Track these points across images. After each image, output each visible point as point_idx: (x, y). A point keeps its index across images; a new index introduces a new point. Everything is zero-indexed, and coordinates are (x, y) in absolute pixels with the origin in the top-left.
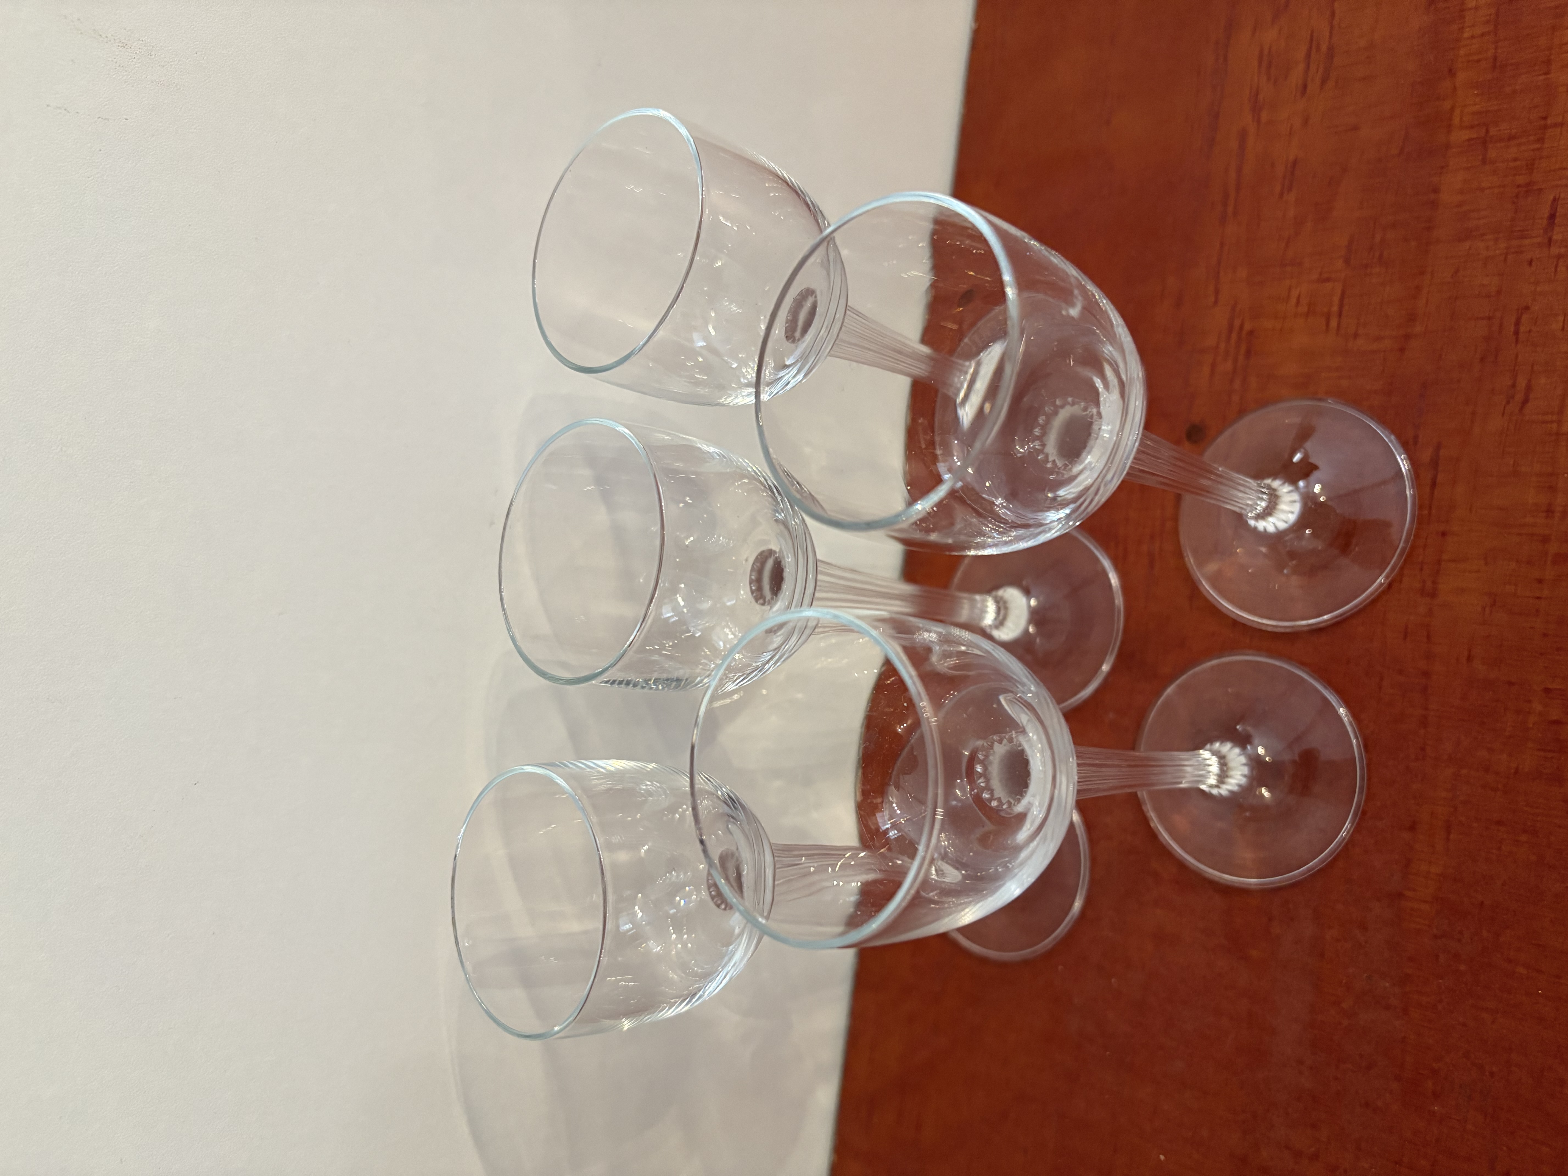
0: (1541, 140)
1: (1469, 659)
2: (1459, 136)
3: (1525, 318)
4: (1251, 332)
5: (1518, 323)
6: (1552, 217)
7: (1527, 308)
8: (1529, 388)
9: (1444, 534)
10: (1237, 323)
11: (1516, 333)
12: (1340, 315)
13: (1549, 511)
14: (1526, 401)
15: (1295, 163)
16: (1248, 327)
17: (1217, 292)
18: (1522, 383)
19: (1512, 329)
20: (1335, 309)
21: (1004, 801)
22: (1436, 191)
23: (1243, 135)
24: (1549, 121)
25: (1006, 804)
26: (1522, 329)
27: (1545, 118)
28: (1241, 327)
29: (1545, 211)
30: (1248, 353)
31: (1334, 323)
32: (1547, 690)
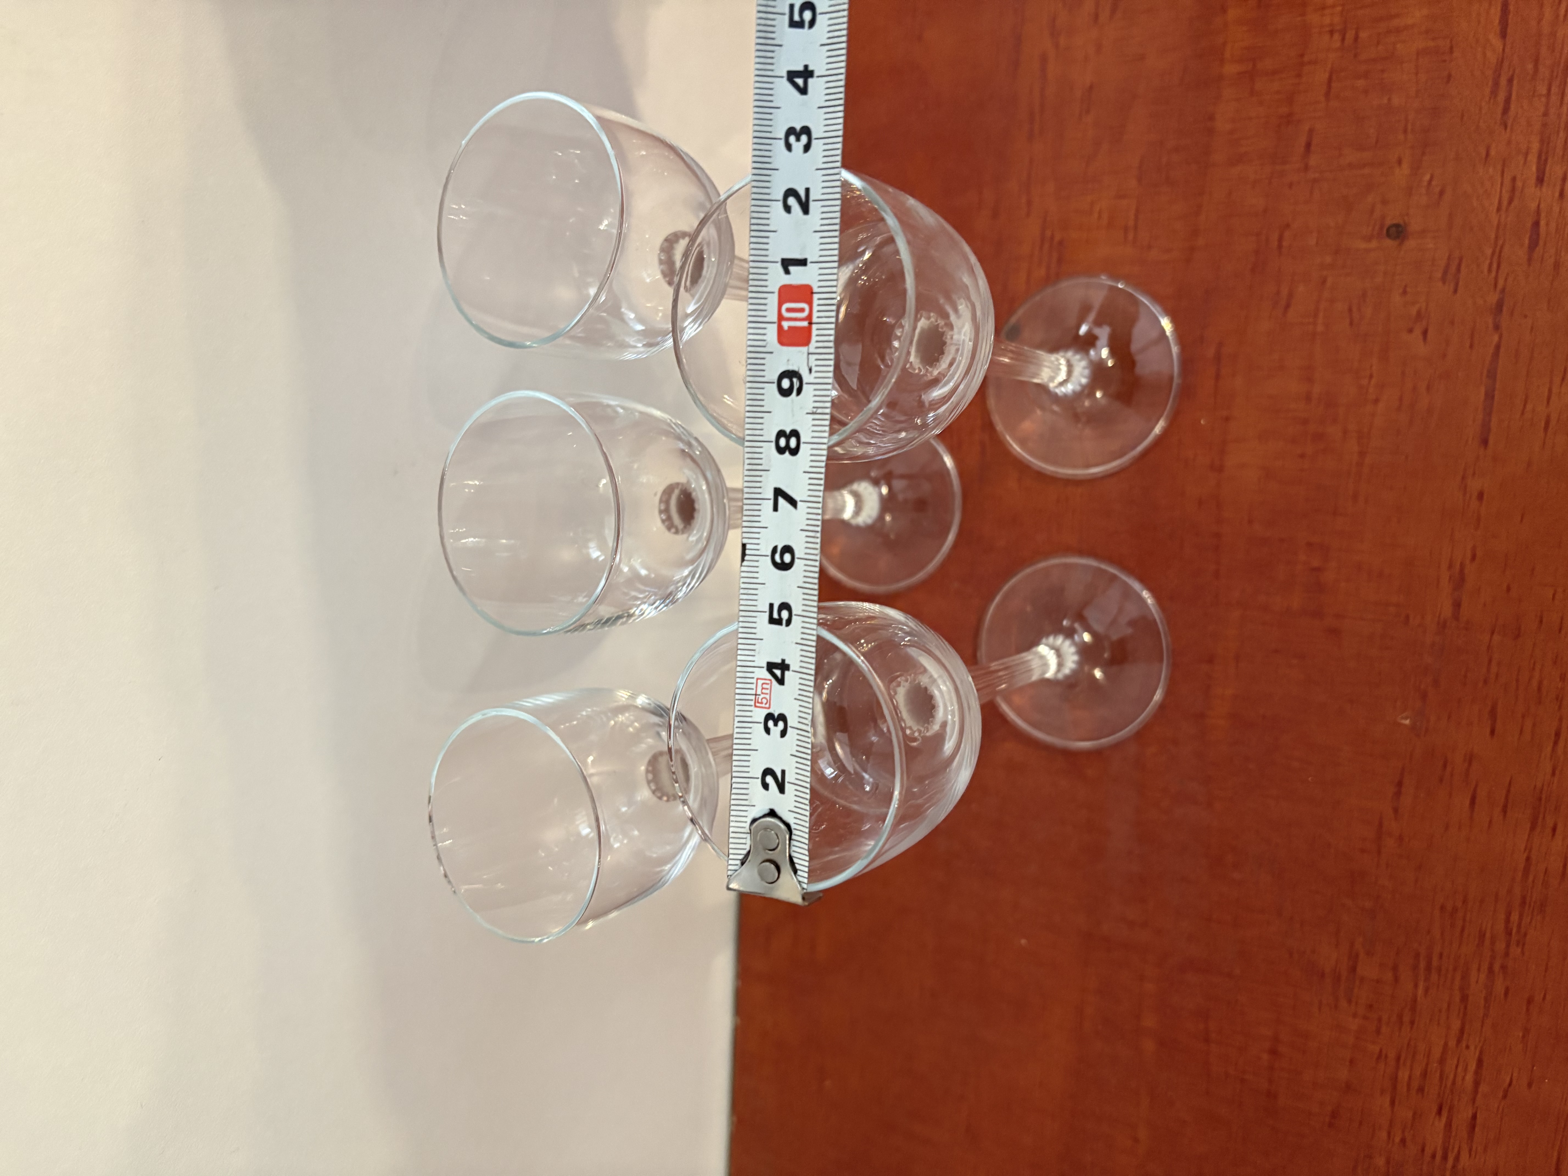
0: (1299, 76)
1: (1250, 522)
2: (1230, 69)
3: (1287, 234)
4: (1061, 243)
5: (1280, 239)
6: (1308, 145)
7: (1288, 226)
8: (1291, 295)
9: (1227, 419)
10: (1048, 233)
11: (1280, 246)
12: (1136, 228)
13: (1308, 398)
14: (1288, 306)
15: (1091, 87)
16: (1057, 238)
17: (1029, 203)
18: (1285, 291)
19: (1276, 243)
20: (1131, 223)
21: (915, 728)
22: (1212, 118)
23: (1044, 59)
24: (1306, 59)
25: (917, 731)
26: (1285, 244)
27: (1302, 56)
28: (1052, 238)
29: (1303, 140)
30: (1060, 261)
31: (1131, 236)
32: (1309, 545)
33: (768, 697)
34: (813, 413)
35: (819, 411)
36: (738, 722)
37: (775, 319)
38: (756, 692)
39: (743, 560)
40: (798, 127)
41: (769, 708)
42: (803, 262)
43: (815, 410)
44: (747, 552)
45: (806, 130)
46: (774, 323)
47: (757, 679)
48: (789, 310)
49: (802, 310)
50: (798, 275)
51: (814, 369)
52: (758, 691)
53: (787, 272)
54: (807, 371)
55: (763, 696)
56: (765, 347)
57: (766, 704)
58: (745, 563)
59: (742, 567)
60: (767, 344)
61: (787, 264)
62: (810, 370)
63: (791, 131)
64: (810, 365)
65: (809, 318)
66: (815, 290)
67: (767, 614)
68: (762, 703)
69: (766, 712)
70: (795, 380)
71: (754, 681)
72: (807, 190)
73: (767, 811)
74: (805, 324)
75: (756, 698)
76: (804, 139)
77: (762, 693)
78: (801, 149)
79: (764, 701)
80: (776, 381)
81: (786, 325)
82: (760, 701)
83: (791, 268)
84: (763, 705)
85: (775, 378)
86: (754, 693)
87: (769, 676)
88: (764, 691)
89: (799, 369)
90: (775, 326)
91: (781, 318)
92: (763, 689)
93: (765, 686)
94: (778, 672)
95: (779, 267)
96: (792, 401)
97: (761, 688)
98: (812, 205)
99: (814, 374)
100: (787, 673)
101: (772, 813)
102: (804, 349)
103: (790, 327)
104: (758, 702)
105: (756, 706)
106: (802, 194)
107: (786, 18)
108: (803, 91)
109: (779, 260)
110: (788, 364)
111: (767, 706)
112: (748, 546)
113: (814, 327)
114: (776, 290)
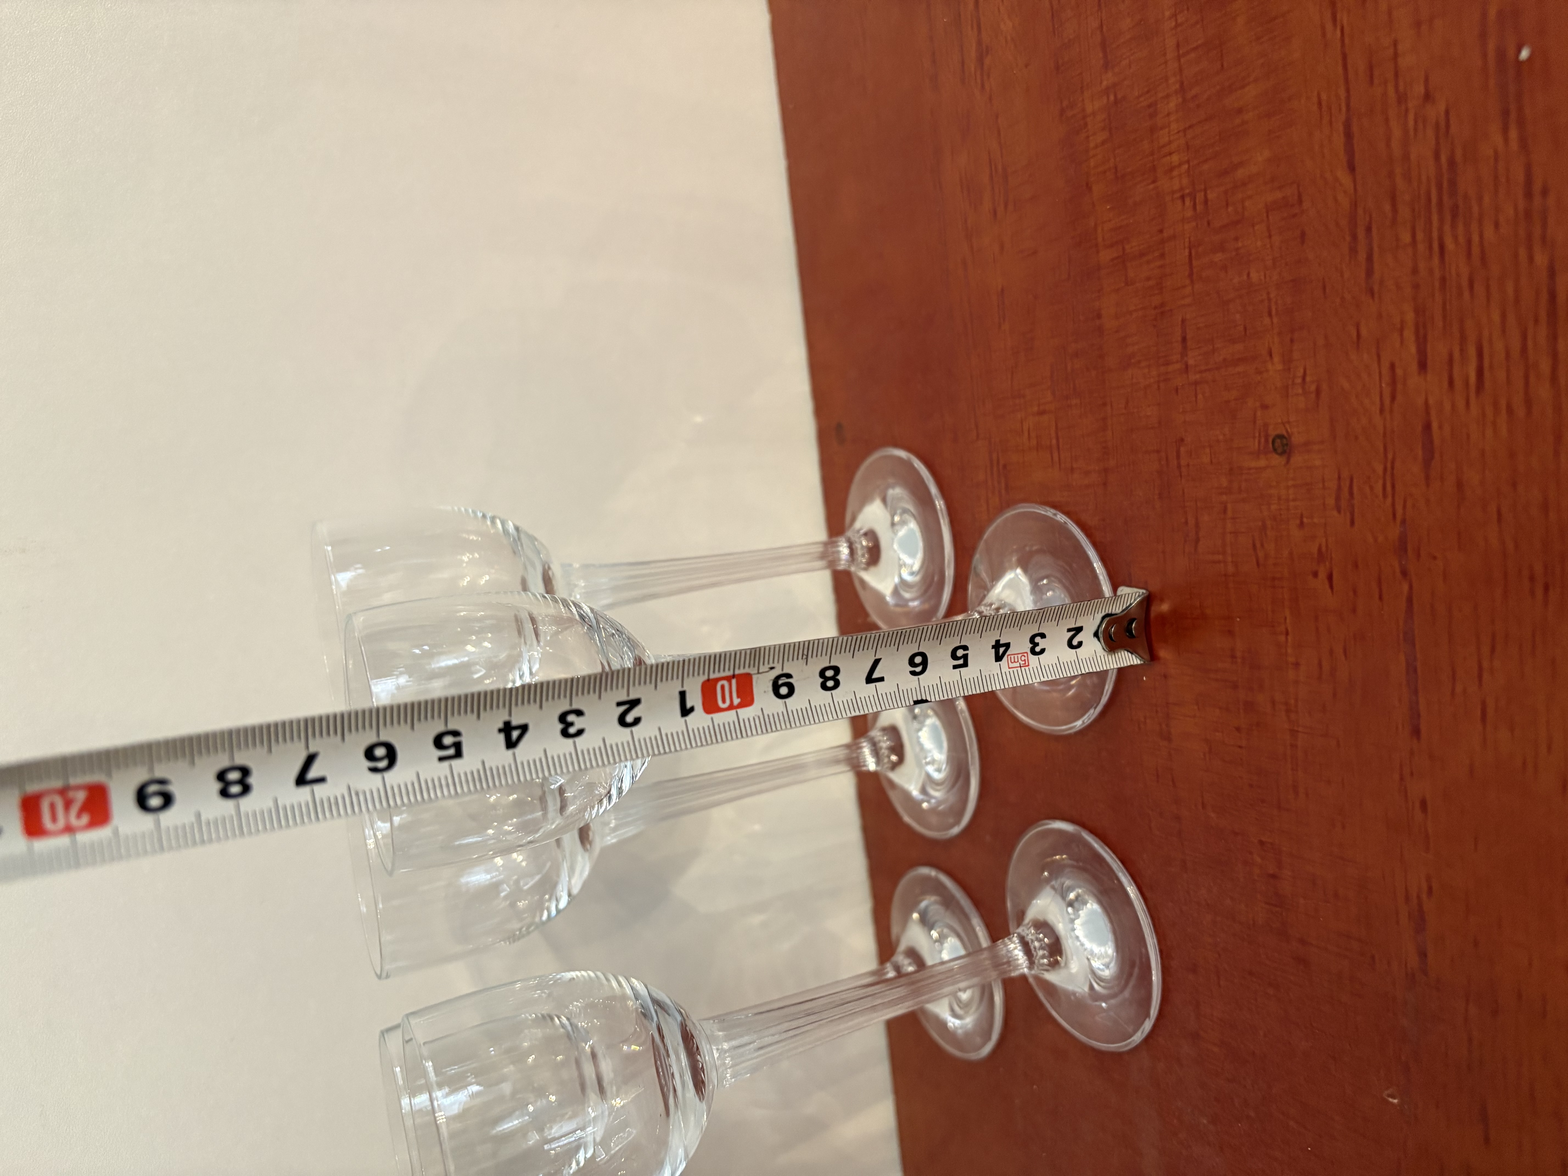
0: (1163, 255)
2: (1105, 255)
3: (1183, 450)
4: (1005, 467)
5: (1178, 457)
6: (1184, 340)
7: (1182, 440)
9: (1165, 677)
10: (995, 456)
12: (1058, 448)
13: (1233, 656)
14: (1197, 540)
15: (1003, 291)
16: (1001, 461)
17: (977, 426)
18: (1191, 521)
19: (1176, 462)
20: (1055, 441)
22: (1099, 316)
23: (964, 264)
24: (1166, 234)
26: (1183, 462)
27: (1162, 231)
28: (998, 462)
29: (1179, 334)
30: (1007, 489)
33: (1019, 656)
34: (807, 659)
35: (805, 652)
36: (1044, 677)
37: (733, 712)
38: (1018, 667)
39: (926, 701)
40: (560, 726)
41: (1027, 653)
42: (683, 695)
43: (804, 657)
44: (919, 698)
45: (563, 718)
46: (737, 712)
47: (1009, 668)
48: (724, 701)
49: (723, 687)
50: (694, 699)
51: (771, 665)
52: (1017, 666)
53: (692, 709)
54: (773, 671)
55: (1020, 661)
56: (759, 717)
57: (1025, 656)
58: (929, 699)
59: (932, 701)
60: (756, 715)
61: (686, 711)
62: (772, 668)
63: (565, 733)
64: (767, 670)
65: (729, 679)
66: (706, 677)
67: (961, 669)
68: (1025, 660)
69: (1030, 655)
70: (780, 682)
71: (1011, 670)
72: (619, 704)
73: (1096, 639)
74: (734, 681)
75: (1023, 666)
76: (571, 718)
77: (1018, 661)
78: (581, 719)
79: (1023, 658)
80: (784, 700)
81: (736, 701)
82: (1024, 662)
83: (689, 705)
84: (1026, 658)
85: (780, 702)
86: (1020, 668)
87: (1005, 658)
88: (1016, 660)
89: (771, 680)
90: (739, 710)
91: (731, 707)
92: (1015, 662)
93: (1013, 661)
94: (1002, 650)
95: (690, 718)
96: (797, 681)
97: (1014, 663)
98: (633, 696)
99: (775, 665)
100: (1001, 642)
101: (1096, 635)
102: (755, 678)
103: (738, 697)
104: (1025, 663)
105: (1028, 665)
106: (622, 708)
107: (455, 763)
108: (524, 728)
109: (683, 719)
110: (768, 691)
111: (1026, 655)
112: (915, 699)
113: (737, 672)
114: (710, 716)
